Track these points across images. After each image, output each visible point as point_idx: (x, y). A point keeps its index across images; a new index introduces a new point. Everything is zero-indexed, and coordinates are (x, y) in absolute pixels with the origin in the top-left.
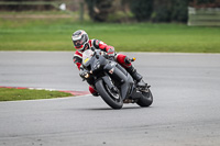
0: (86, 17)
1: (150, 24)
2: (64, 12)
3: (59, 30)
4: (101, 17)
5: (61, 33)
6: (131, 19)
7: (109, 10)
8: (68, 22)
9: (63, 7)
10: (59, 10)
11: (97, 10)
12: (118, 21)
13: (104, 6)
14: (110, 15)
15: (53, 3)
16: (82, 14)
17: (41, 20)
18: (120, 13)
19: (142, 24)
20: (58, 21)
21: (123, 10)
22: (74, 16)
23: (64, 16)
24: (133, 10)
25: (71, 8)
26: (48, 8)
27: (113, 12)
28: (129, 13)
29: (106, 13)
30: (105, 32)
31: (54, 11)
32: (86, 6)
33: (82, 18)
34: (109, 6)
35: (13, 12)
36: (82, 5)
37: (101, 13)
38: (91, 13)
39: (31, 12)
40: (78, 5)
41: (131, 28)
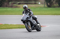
4: (50, 6)
5: (39, 10)
6: (58, 6)
7: (52, 4)
9: (39, 3)
10: (38, 4)
11: (49, 4)
12: (55, 7)
13: (51, 3)
14: (52, 5)
16: (45, 5)
17: (33, 7)
20: (38, 7)
21: (56, 4)
22: (43, 6)
23: (40, 6)
25: (42, 3)
27: (53, 5)
29: (51, 5)
30: (51, 10)
32: (46, 3)
34: (52, 3)
36: (45, 3)
38: (47, 5)
41: (58, 9)
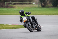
0: (40, 6)
1: (57, 8)
2: (34, 5)
3: (33, 10)
5: (34, 10)
6: (52, 7)
7: (46, 4)
8: (35, 7)
9: (34, 3)
10: (33, 4)
11: (43, 4)
12: (49, 7)
13: (45, 3)
14: (46, 6)
15: (31, 2)
16: (39, 5)
17: (28, 7)
18: (49, 5)
19: (55, 8)
20: (33, 7)
22: (37, 6)
23: (34, 6)
24: (52, 4)
25: (36, 3)
26: (30, 4)
27: (47, 5)
28: (51, 5)
29: (45, 5)
30: (45, 10)
31: (32, 4)
32: (40, 3)
33: (39, 6)
34: (46, 3)
35: (21, 5)
36: (39, 3)
37: (44, 5)
38: (41, 5)
39: (25, 5)
40: (38, 3)
41: (52, 9)
